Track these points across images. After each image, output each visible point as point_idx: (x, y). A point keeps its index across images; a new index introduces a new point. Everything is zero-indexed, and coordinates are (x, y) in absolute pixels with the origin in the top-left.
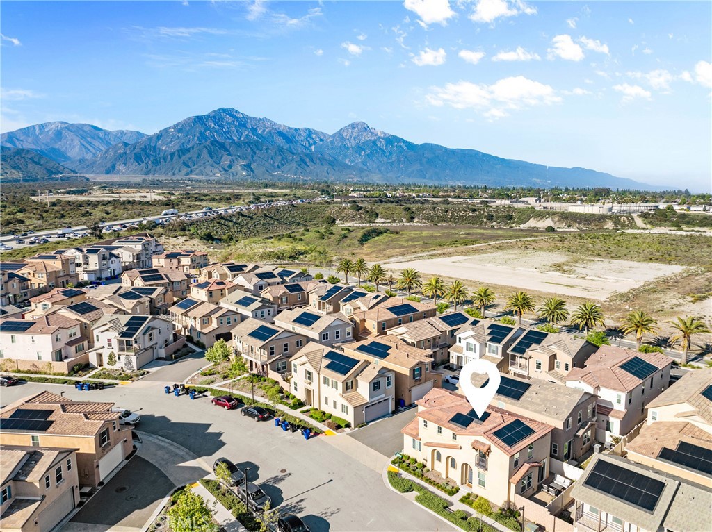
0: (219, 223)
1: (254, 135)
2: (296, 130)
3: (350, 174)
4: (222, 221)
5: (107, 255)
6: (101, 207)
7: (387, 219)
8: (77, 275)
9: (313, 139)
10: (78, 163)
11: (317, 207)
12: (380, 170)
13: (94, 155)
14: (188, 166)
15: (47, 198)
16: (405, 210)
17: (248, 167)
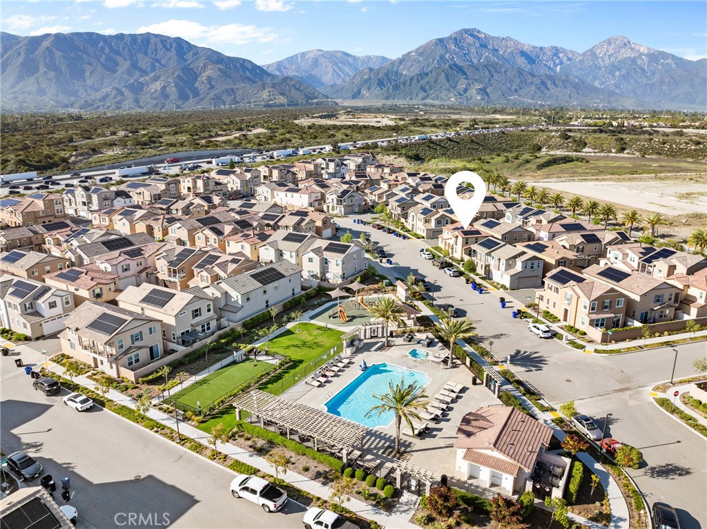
0: (428, 146)
1: (495, 56)
2: (541, 49)
3: (597, 98)
4: (432, 145)
5: (340, 164)
6: (343, 131)
7: (595, 149)
8: (322, 174)
9: (559, 58)
10: (330, 88)
11: (527, 135)
12: (635, 94)
13: (344, 81)
14: (425, 91)
15: (304, 122)
16: (617, 140)
17: (483, 91)
